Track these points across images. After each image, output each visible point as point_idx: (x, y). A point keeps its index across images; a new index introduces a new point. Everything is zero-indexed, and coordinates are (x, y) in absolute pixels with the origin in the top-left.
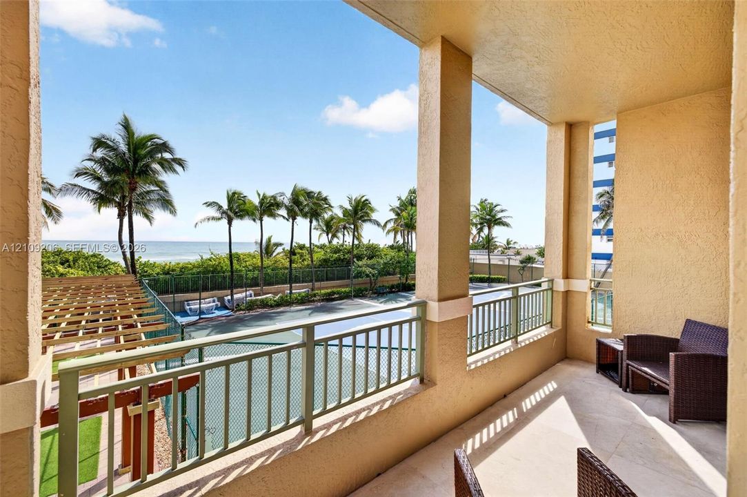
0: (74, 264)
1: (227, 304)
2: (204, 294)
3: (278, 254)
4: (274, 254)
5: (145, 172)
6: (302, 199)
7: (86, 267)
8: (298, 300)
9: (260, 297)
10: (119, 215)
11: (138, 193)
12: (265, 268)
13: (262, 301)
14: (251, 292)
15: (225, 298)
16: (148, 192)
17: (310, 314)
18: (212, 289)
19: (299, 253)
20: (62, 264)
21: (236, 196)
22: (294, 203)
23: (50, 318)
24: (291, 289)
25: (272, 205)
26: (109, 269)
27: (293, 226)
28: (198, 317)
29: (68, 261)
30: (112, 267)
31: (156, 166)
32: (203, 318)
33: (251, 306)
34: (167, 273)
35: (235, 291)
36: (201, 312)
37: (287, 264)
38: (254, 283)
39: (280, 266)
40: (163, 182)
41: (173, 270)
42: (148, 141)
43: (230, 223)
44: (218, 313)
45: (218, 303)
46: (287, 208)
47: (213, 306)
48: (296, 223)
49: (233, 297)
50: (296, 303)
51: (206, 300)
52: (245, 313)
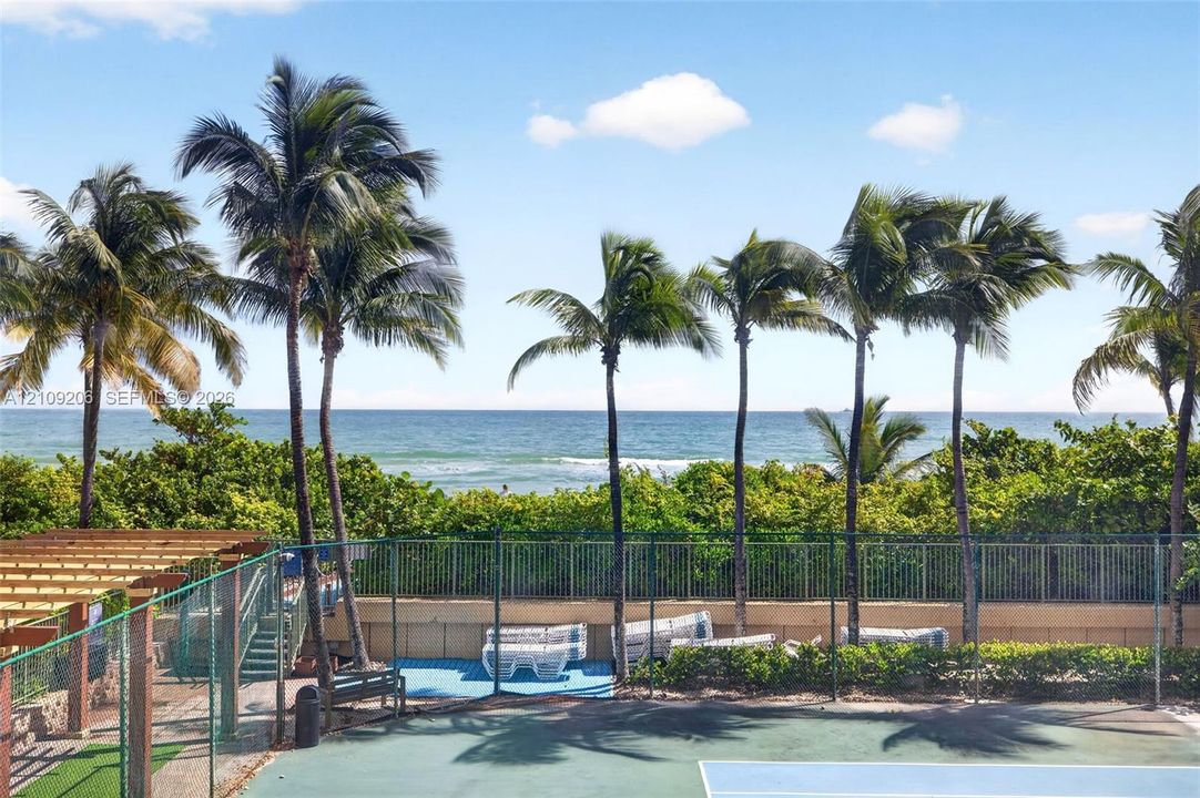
3: (902, 469)
6: (885, 243)
9: (730, 641)
14: (704, 615)
17: (889, 743)
32: (505, 694)
33: (686, 671)
35: (629, 608)
36: (523, 670)
43: (610, 359)
44: (578, 680)
45: (580, 644)
47: (559, 654)
48: (871, 349)
49: (623, 629)
50: (861, 685)
51: (550, 630)
52: (649, 697)
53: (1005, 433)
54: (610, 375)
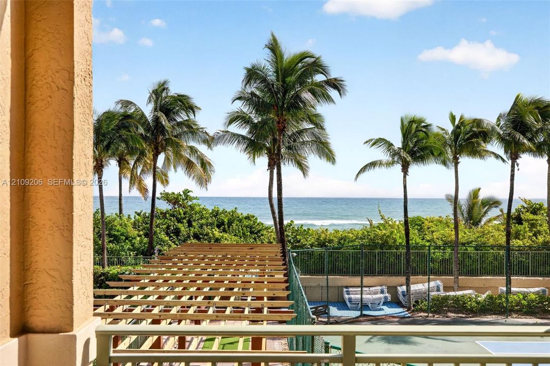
0: (229, 227)
1: (401, 298)
2: (367, 280)
3: (490, 221)
4: (484, 220)
5: (296, 106)
6: (530, 119)
7: (239, 231)
8: (523, 306)
9: (452, 293)
10: (269, 165)
11: (290, 134)
12: (463, 244)
13: (456, 300)
14: (439, 282)
15: (399, 288)
16: (300, 132)
18: (381, 273)
19: (527, 221)
20: (219, 226)
21: (414, 126)
22: (515, 128)
23: (191, 290)
24: (509, 283)
25: (475, 135)
26: (262, 235)
27: (513, 171)
28: (358, 313)
29: (223, 223)
30: (265, 232)
31: (307, 96)
32: (365, 315)
34: (322, 245)
35: (413, 278)
36: (364, 306)
37: (503, 240)
38: (443, 269)
39: (491, 242)
40: (317, 116)
41: (330, 241)
42: (298, 63)
43: (405, 170)
44: (387, 311)
45: (387, 295)
46: (502, 139)
47: (380, 299)
48: (518, 166)
49: (410, 288)
50: (517, 312)
51: (371, 289)
52: (427, 317)
53: (540, 205)
54: (405, 177)
